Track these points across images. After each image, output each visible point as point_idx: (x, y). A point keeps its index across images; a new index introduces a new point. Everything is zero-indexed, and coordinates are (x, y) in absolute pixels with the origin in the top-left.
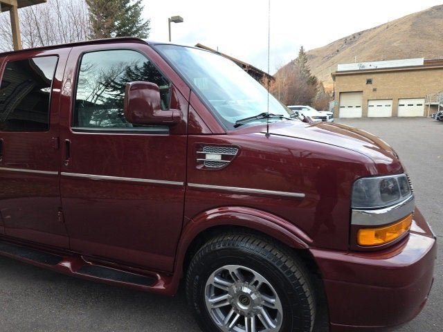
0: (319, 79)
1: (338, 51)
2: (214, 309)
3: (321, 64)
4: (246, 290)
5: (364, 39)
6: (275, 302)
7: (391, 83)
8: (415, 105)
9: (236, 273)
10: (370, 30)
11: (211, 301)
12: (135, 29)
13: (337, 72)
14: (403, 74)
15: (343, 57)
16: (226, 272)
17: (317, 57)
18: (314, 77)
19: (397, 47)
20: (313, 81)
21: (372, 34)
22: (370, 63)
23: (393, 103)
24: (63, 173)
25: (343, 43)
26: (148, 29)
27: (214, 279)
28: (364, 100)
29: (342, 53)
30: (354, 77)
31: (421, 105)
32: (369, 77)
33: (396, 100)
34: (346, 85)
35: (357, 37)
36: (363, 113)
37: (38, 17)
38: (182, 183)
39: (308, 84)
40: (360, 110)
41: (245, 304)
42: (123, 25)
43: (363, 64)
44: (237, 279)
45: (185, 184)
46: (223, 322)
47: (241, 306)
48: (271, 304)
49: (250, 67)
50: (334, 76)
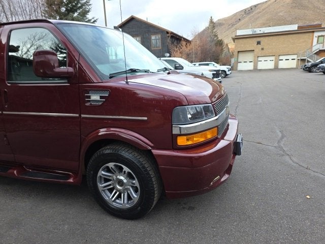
0: (226, 41)
1: (240, 20)
2: (104, 191)
3: (227, 30)
4: (122, 178)
5: (259, 10)
6: (136, 182)
7: (274, 44)
8: (290, 60)
9: (113, 167)
10: (263, 3)
11: (101, 186)
12: (79, 5)
13: (236, 36)
14: (282, 37)
15: (244, 24)
16: (108, 167)
17: (223, 24)
18: (221, 40)
19: (282, 16)
20: (220, 43)
21: (264, 7)
22: (260, 29)
23: (276, 59)
24: (4, 112)
25: (243, 13)
26: (90, 5)
27: (102, 173)
28: (255, 57)
29: (242, 22)
30: (248, 39)
31: (294, 59)
32: (259, 39)
33: (277, 56)
34: (242, 45)
35: (253, 8)
36: (254, 66)
38: (77, 115)
39: (217, 46)
40: (252, 64)
41: (121, 186)
42: (70, 2)
43: (255, 29)
44: (115, 172)
45: (80, 116)
46: (109, 197)
47: (119, 187)
48: (134, 184)
49: (172, 33)
50: (234, 39)
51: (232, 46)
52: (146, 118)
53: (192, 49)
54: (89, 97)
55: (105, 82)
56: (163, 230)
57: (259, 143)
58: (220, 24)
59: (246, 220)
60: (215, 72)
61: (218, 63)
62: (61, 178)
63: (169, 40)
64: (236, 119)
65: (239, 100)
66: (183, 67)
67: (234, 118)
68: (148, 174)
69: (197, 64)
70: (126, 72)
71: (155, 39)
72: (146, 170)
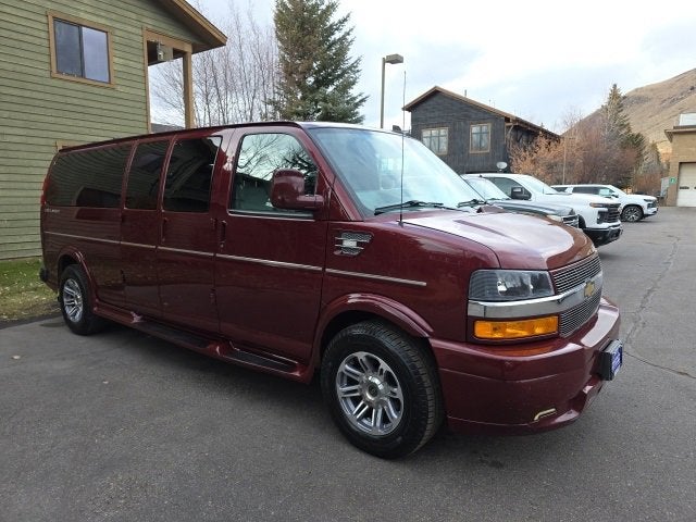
0: (650, 138)
1: (692, 89)
2: (345, 398)
3: (658, 113)
4: (377, 381)
6: (398, 391)
9: (364, 360)
11: (341, 389)
12: (339, 72)
13: (676, 127)
16: (355, 359)
18: (638, 135)
20: (636, 142)
24: (218, 255)
26: (358, 71)
27: (345, 367)
34: (693, 149)
37: (215, 60)
38: (320, 269)
39: (625, 148)
41: (373, 395)
42: (323, 67)
44: (367, 369)
45: (324, 269)
46: (352, 411)
47: (369, 397)
48: (394, 394)
49: (517, 120)
50: (670, 135)
51: (665, 148)
52: (425, 284)
53: (561, 154)
54: (341, 242)
55: (368, 221)
56: (437, 487)
57: (681, 373)
58: (640, 98)
59: (605, 507)
60: (606, 209)
61: (621, 188)
62: (282, 368)
63: (509, 135)
64: (615, 310)
65: (662, 276)
66: (530, 195)
67: (612, 307)
68: (420, 379)
69: (570, 188)
70: (401, 206)
71: (479, 133)
72: (417, 373)
